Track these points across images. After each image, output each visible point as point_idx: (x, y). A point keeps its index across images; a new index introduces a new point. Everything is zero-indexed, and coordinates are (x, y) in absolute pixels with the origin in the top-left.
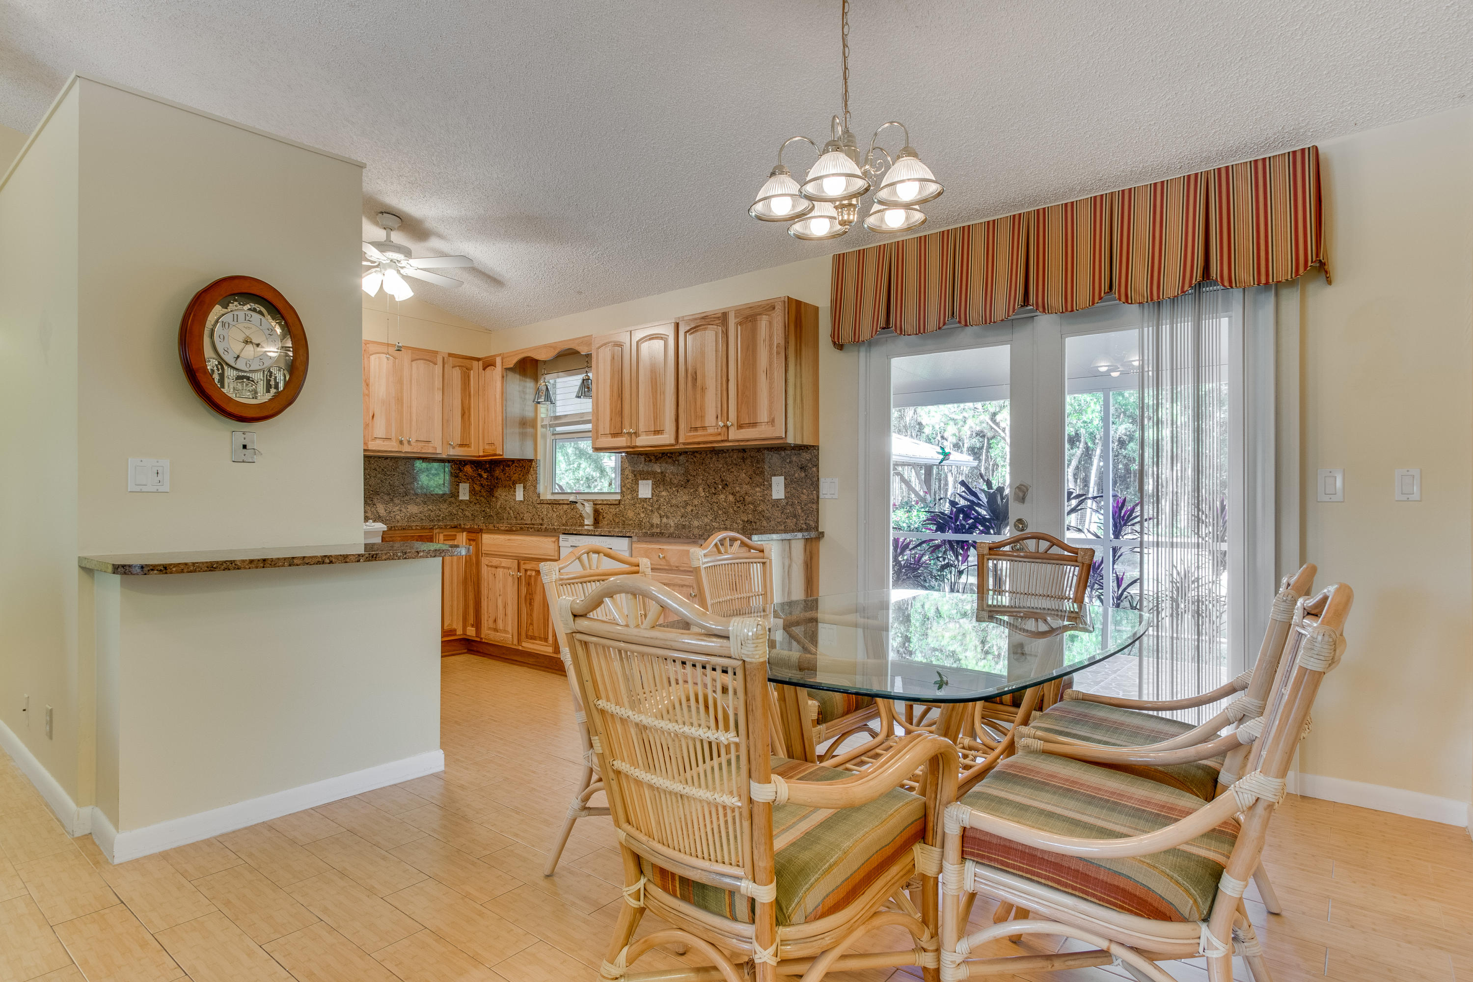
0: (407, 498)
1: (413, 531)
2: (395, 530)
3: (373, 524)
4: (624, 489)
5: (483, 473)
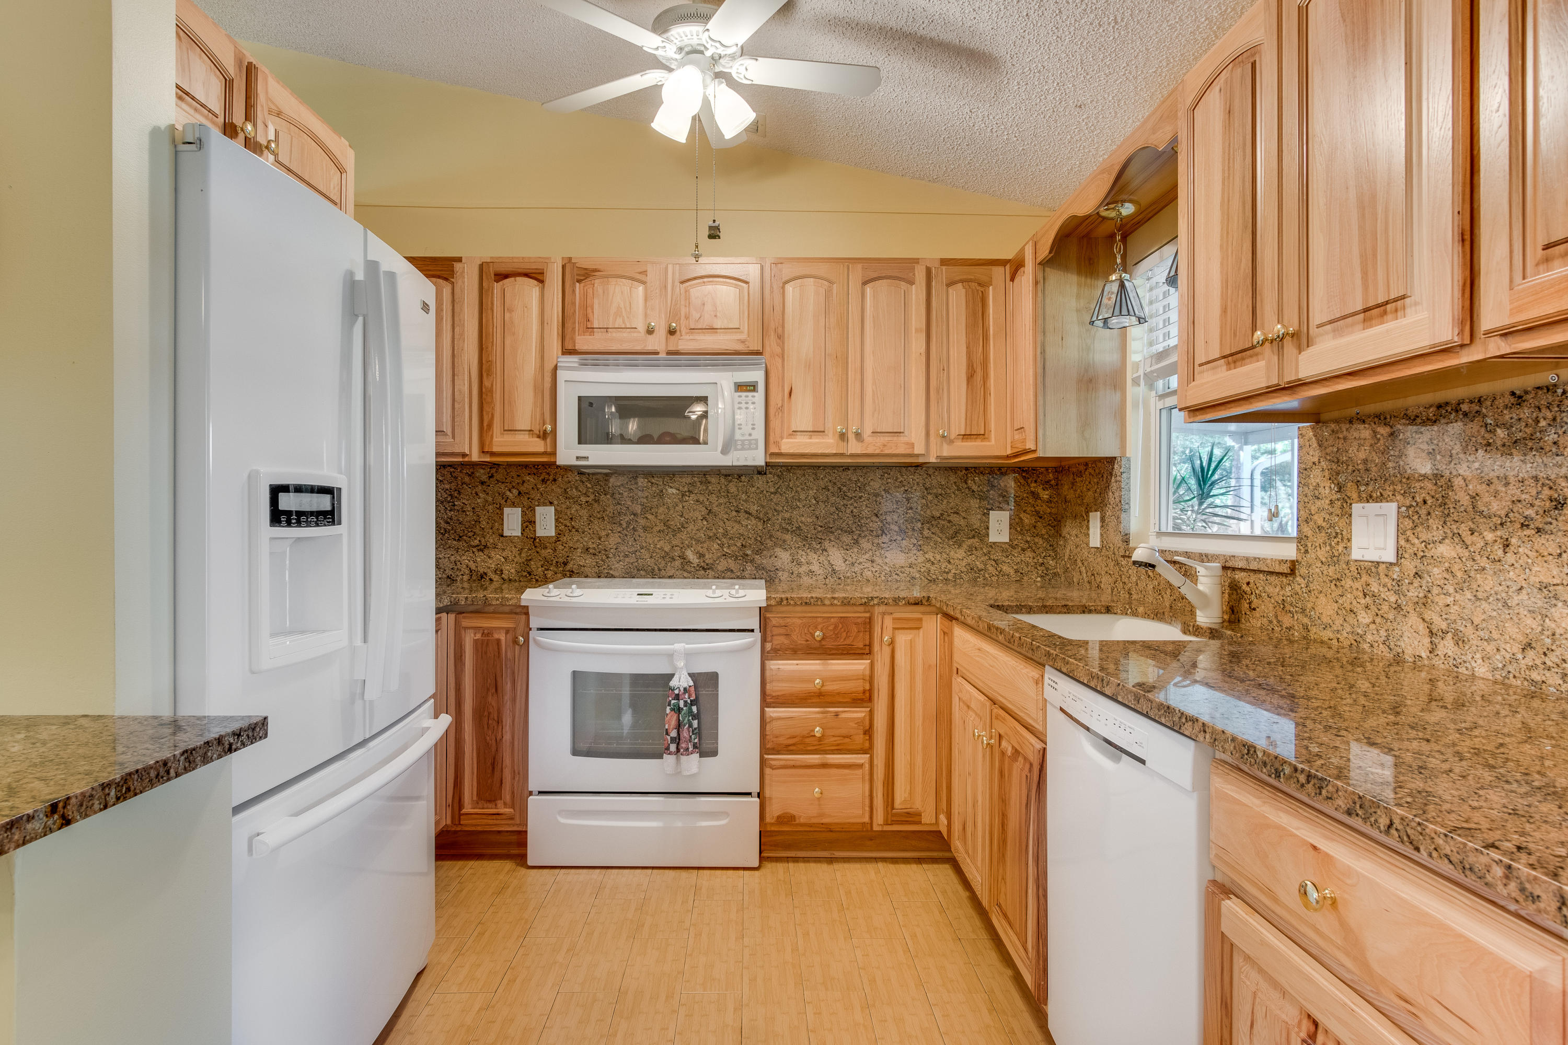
0: (885, 539)
1: (825, 609)
2: (796, 604)
3: (741, 592)
4: (1307, 530)
5: (1040, 490)
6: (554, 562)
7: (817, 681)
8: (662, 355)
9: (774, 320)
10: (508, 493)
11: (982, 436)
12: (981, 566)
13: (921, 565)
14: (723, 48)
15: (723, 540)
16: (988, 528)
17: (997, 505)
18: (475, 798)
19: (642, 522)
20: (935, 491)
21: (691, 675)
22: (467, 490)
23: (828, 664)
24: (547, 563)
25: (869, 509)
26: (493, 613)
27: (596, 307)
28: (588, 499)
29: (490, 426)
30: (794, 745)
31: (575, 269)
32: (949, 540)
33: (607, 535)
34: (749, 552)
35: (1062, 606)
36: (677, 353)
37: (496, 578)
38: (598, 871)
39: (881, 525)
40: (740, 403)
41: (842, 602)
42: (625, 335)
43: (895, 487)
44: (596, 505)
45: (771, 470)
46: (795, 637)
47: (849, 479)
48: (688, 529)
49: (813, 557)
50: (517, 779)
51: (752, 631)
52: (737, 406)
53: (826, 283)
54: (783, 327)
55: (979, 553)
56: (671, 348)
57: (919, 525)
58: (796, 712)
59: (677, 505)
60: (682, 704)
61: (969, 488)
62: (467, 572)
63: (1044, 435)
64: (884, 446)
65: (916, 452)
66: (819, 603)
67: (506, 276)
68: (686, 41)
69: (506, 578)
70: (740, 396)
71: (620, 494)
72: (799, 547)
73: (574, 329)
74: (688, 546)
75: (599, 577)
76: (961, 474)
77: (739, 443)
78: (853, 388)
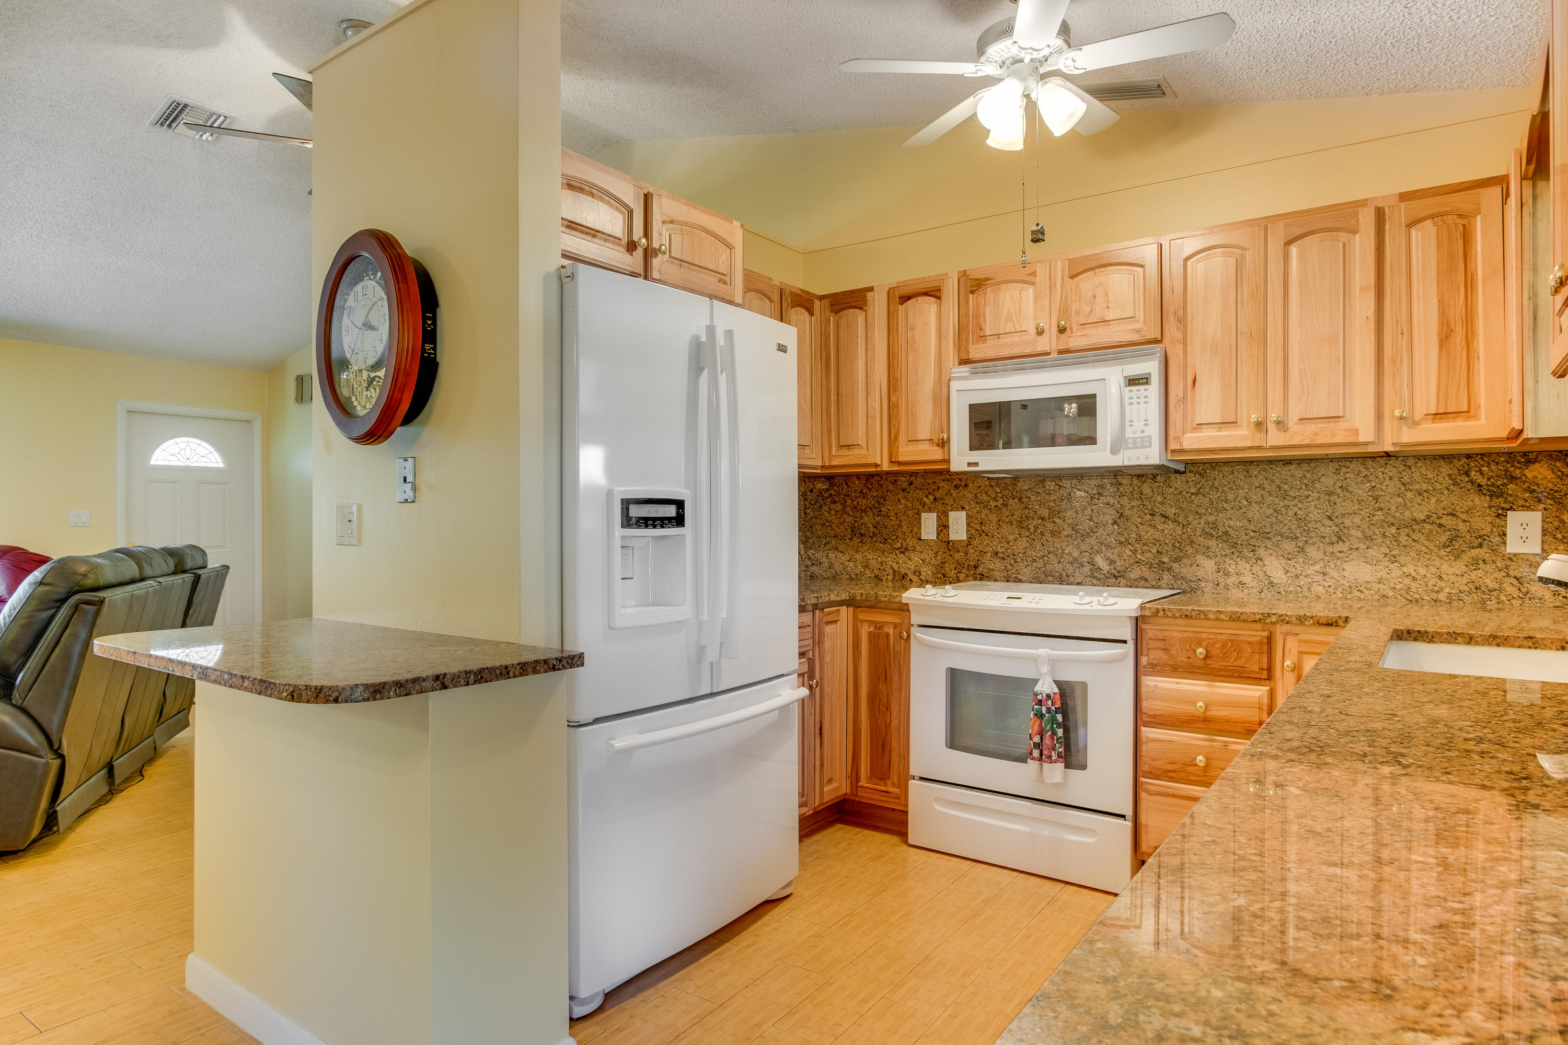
0: (1342, 547)
1: (1211, 623)
2: (1174, 617)
6: (966, 565)
7: (1200, 704)
8: (1054, 355)
9: (1174, 304)
10: (925, 499)
11: (1467, 413)
12: (1492, 585)
13: (1396, 581)
14: (1036, 53)
15: (1136, 545)
16: (1505, 535)
17: (1522, 502)
18: (869, 774)
19: (1050, 526)
20: (1417, 487)
21: (1057, 683)
22: (891, 497)
23: (1215, 687)
24: (959, 566)
25: (1319, 511)
26: (885, 608)
27: (988, 315)
28: (997, 503)
29: (896, 438)
30: (1174, 771)
31: (969, 281)
32: (1439, 549)
33: (1015, 540)
34: (1166, 560)
35: (1526, 638)
36: (1067, 351)
37: (915, 578)
38: (969, 862)
39: (1337, 530)
40: (1131, 398)
41: (1230, 617)
42: (1016, 339)
43: (1357, 483)
44: (1004, 509)
45: (1192, 468)
46: (1174, 653)
47: (1292, 476)
48: (1098, 534)
49: (1243, 566)
50: (902, 762)
51: (1125, 642)
52: (1127, 401)
53: (1238, 251)
54: (1185, 308)
55: (1490, 567)
56: (1062, 347)
57: (1393, 530)
58: (1180, 736)
59: (1086, 509)
60: (1044, 710)
61: (1472, 482)
62: (891, 572)
63: (1535, 408)
64: (1316, 434)
65: (1362, 439)
66: (1202, 617)
67: (909, 298)
68: (1005, 56)
69: (924, 579)
70: (1130, 391)
71: (1027, 498)
72: (1226, 555)
73: (968, 339)
74: (1098, 552)
75: (1008, 581)
76: (1458, 464)
77: (1130, 441)
78: (1274, 368)
